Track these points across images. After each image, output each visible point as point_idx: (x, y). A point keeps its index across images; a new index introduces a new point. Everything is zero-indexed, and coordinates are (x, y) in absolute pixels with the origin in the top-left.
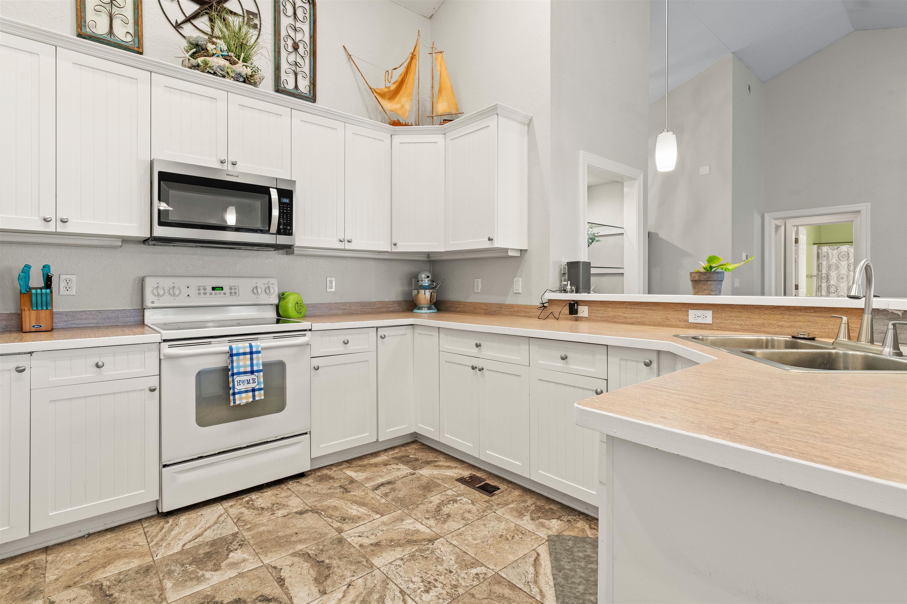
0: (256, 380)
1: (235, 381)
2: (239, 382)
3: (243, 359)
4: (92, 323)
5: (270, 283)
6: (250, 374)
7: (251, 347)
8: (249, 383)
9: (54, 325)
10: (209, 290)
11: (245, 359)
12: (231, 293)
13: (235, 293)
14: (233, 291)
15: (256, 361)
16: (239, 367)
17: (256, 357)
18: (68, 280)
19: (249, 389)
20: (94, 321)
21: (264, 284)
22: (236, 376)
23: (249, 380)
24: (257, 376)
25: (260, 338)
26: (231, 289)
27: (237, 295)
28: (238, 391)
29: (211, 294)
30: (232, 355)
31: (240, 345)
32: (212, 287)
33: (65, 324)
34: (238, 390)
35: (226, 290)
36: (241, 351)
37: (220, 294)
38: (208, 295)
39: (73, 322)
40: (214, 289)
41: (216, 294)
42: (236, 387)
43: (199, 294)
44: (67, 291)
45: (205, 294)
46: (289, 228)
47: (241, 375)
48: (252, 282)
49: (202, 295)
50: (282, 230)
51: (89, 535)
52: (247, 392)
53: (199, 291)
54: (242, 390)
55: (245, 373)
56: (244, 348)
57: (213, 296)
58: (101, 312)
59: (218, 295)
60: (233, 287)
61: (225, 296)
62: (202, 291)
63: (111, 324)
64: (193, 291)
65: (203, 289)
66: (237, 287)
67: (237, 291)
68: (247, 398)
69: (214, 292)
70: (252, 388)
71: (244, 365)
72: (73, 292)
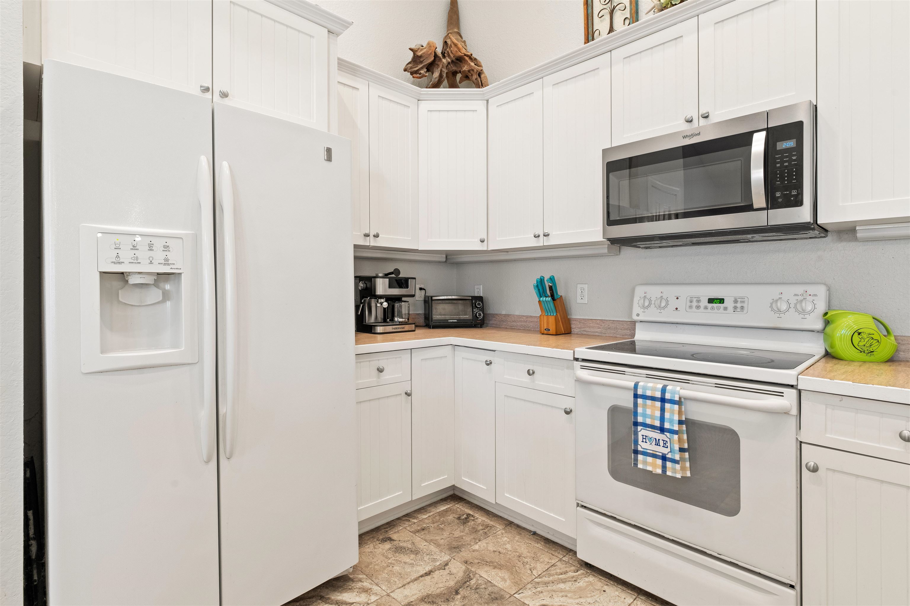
0: (668, 444)
1: (640, 434)
2: (644, 437)
3: (651, 405)
4: (597, 332)
5: (809, 293)
6: (659, 432)
7: (664, 390)
8: (657, 445)
9: (572, 330)
10: (704, 302)
11: (653, 406)
12: (735, 308)
13: (742, 308)
14: (739, 305)
15: (669, 414)
16: (644, 415)
17: (669, 408)
18: (582, 289)
19: (658, 453)
20: (599, 330)
21: (796, 295)
22: (642, 427)
23: (659, 440)
24: (670, 439)
25: (691, 381)
26: (736, 301)
27: (745, 311)
28: (642, 450)
29: (706, 308)
30: (636, 396)
31: (651, 384)
32: (709, 299)
33: (579, 330)
34: (642, 448)
35: (729, 303)
36: (649, 393)
37: (718, 309)
38: (702, 309)
39: (584, 329)
40: (711, 301)
41: (713, 308)
42: (640, 442)
43: (691, 307)
44: (582, 300)
45: (698, 307)
46: (794, 192)
47: (648, 429)
48: (773, 291)
49: (694, 309)
50: (780, 200)
51: (535, 533)
52: (654, 456)
53: (691, 304)
54: (648, 451)
55: (653, 427)
56: (654, 389)
57: (709, 310)
58: (603, 321)
59: (716, 311)
60: (739, 300)
61: (725, 312)
62: (695, 304)
63: (611, 335)
64: (682, 304)
65: (697, 300)
66: (746, 298)
67: (745, 305)
68: (654, 465)
69: (710, 305)
70: (663, 454)
71: (651, 415)
72: (585, 301)
